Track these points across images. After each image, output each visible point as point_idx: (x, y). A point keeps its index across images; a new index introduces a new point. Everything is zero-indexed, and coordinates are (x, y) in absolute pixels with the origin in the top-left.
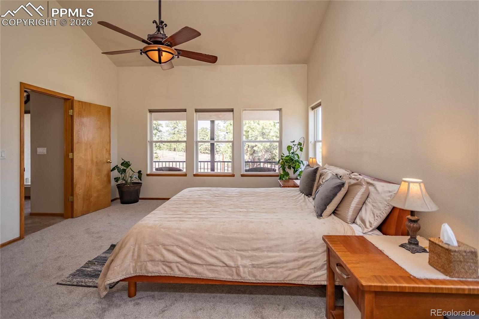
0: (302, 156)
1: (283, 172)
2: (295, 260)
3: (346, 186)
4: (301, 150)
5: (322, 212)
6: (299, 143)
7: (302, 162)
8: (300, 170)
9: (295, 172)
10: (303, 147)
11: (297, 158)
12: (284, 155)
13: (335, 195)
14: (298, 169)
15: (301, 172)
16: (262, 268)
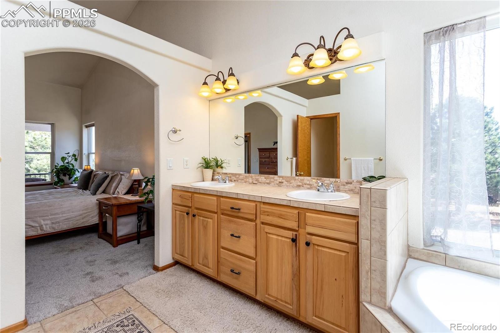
0: (76, 165)
1: (57, 180)
2: (80, 215)
3: (110, 177)
4: (76, 160)
5: (96, 192)
6: (74, 154)
7: (77, 170)
8: (76, 176)
9: (70, 178)
10: (78, 157)
11: (72, 167)
12: (58, 164)
13: (103, 182)
14: (73, 176)
15: (77, 178)
16: (59, 223)
